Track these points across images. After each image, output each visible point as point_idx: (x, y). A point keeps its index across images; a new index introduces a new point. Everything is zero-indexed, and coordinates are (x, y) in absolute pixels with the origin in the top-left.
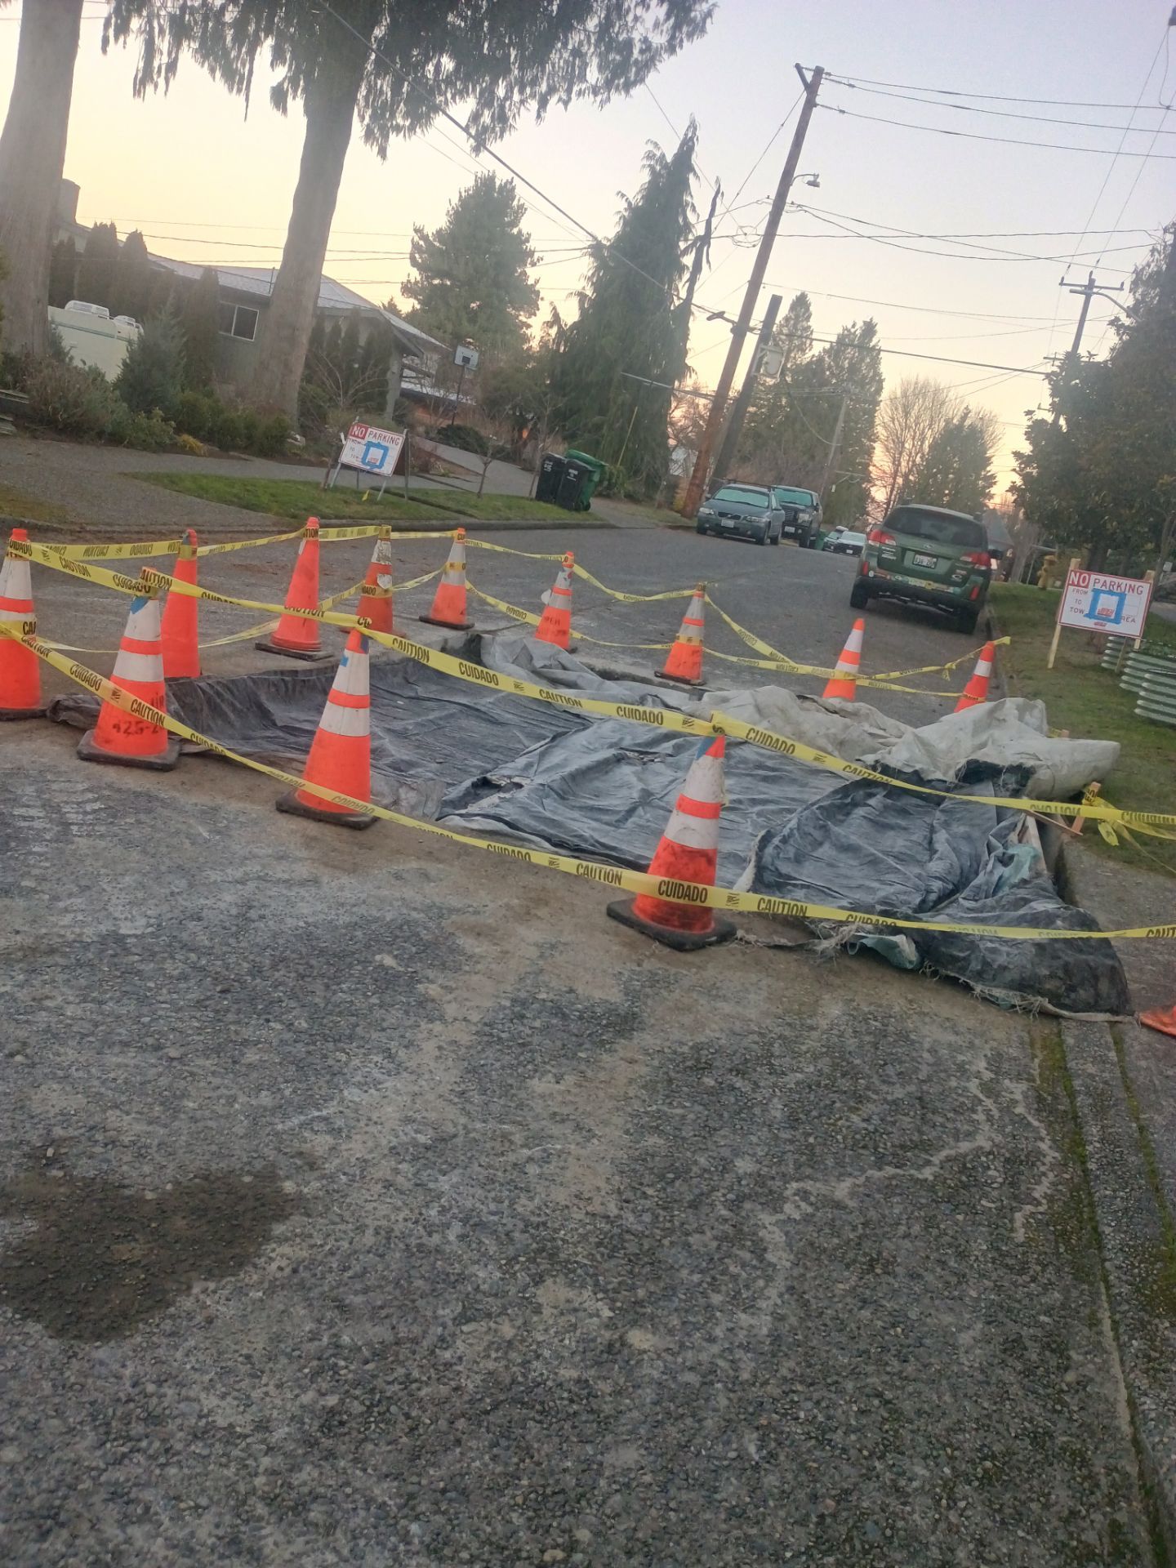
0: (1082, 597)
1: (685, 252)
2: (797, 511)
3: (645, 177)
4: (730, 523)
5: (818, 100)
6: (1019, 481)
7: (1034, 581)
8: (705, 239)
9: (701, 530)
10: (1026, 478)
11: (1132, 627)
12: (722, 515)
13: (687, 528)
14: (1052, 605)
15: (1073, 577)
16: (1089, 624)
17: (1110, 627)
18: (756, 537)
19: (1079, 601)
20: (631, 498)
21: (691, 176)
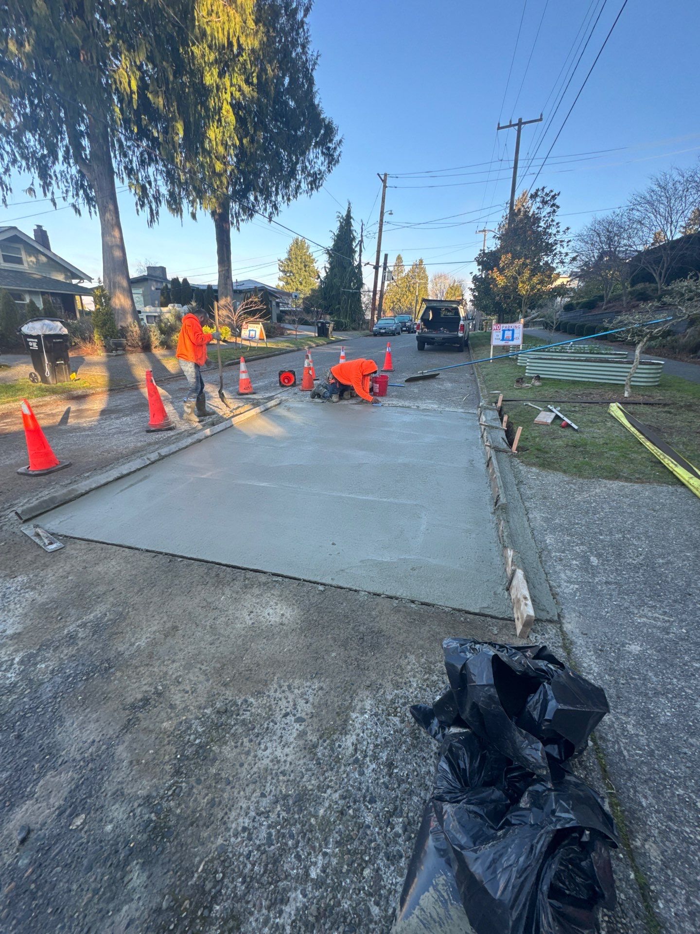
0: (498, 334)
1: (356, 246)
2: (405, 323)
3: (338, 224)
4: (384, 331)
5: (387, 185)
6: (472, 298)
7: (482, 330)
8: (361, 241)
9: (375, 335)
10: (474, 296)
11: (518, 341)
12: (380, 329)
13: (370, 335)
14: (488, 337)
15: (494, 327)
16: (503, 343)
17: (511, 343)
18: (393, 333)
19: (498, 336)
20: (354, 329)
21: (352, 220)
